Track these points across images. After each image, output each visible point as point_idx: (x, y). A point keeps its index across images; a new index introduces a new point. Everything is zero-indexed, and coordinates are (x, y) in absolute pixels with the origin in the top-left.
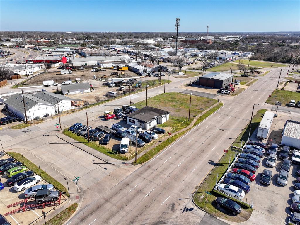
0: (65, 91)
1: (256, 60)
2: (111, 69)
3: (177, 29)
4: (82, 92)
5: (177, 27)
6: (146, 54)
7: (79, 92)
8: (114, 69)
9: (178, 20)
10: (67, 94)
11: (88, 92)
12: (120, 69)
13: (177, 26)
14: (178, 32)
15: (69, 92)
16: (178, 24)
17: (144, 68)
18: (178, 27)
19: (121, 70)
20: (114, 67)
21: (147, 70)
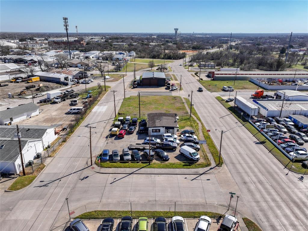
0: (6, 120)
1: (143, 58)
2: (12, 82)
3: (67, 29)
4: (29, 117)
5: (66, 28)
6: (32, 60)
7: (26, 116)
8: (18, 82)
9: (65, 19)
10: (10, 123)
11: (37, 114)
12: (29, 81)
13: (66, 26)
14: (68, 32)
15: (11, 119)
16: (67, 24)
17: (65, 76)
18: (68, 27)
19: (31, 81)
20: (17, 79)
21: (68, 77)
